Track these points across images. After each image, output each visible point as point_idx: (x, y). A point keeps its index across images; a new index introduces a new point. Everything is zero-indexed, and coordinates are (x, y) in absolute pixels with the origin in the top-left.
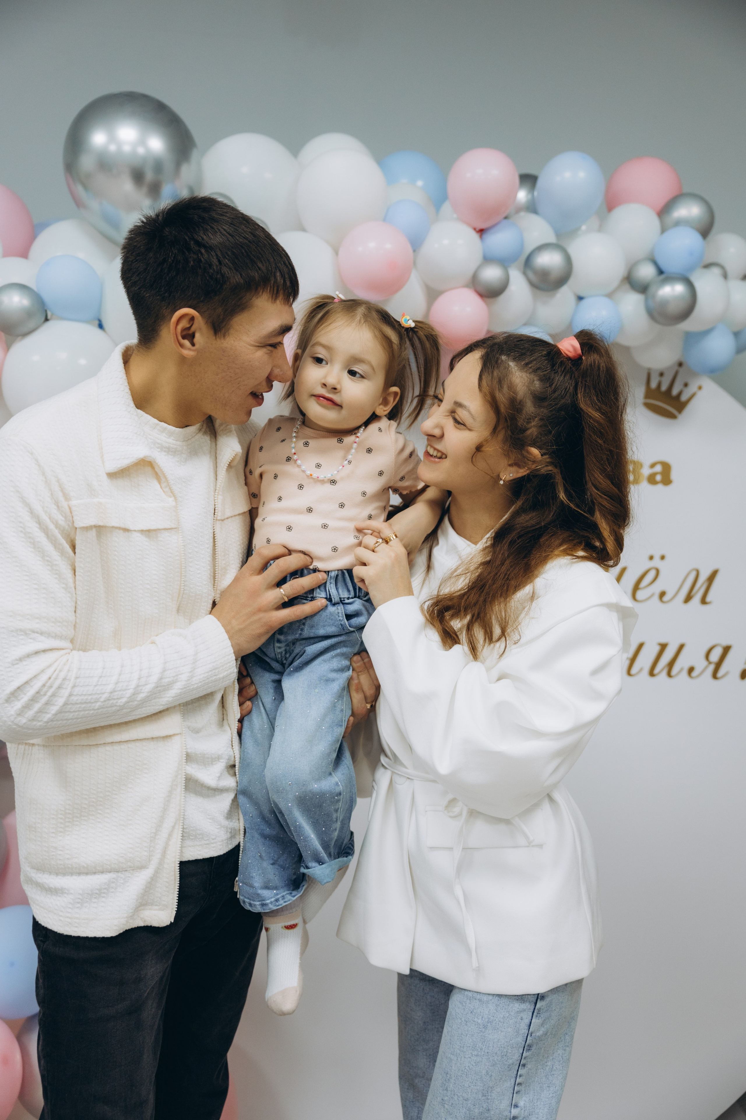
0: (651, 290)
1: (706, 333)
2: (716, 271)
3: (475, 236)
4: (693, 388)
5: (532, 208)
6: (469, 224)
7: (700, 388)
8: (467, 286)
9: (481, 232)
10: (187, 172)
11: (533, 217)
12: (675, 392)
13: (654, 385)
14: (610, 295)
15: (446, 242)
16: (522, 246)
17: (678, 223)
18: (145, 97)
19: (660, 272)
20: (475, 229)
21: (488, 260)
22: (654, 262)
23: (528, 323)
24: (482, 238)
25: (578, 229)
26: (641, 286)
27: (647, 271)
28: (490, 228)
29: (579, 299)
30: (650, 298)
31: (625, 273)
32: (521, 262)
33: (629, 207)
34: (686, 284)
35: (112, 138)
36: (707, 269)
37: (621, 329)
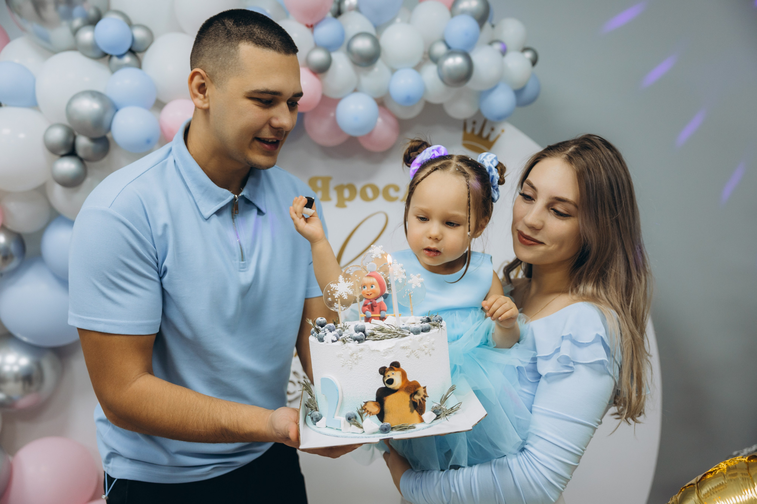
0: (440, 61)
2: (497, 47)
3: (307, 31)
4: (498, 131)
5: (356, 9)
7: (503, 131)
8: (304, 66)
9: (311, 27)
12: (485, 134)
13: (469, 130)
14: (418, 68)
16: (343, 34)
17: (462, 13)
19: (449, 47)
20: (307, 26)
22: (445, 42)
23: (356, 90)
24: (313, 32)
25: (391, 22)
26: (435, 60)
27: (440, 49)
28: (317, 24)
29: (393, 71)
30: (440, 68)
31: (425, 53)
32: (344, 47)
33: (428, 3)
34: (466, 56)
36: (490, 44)
37: (425, 91)
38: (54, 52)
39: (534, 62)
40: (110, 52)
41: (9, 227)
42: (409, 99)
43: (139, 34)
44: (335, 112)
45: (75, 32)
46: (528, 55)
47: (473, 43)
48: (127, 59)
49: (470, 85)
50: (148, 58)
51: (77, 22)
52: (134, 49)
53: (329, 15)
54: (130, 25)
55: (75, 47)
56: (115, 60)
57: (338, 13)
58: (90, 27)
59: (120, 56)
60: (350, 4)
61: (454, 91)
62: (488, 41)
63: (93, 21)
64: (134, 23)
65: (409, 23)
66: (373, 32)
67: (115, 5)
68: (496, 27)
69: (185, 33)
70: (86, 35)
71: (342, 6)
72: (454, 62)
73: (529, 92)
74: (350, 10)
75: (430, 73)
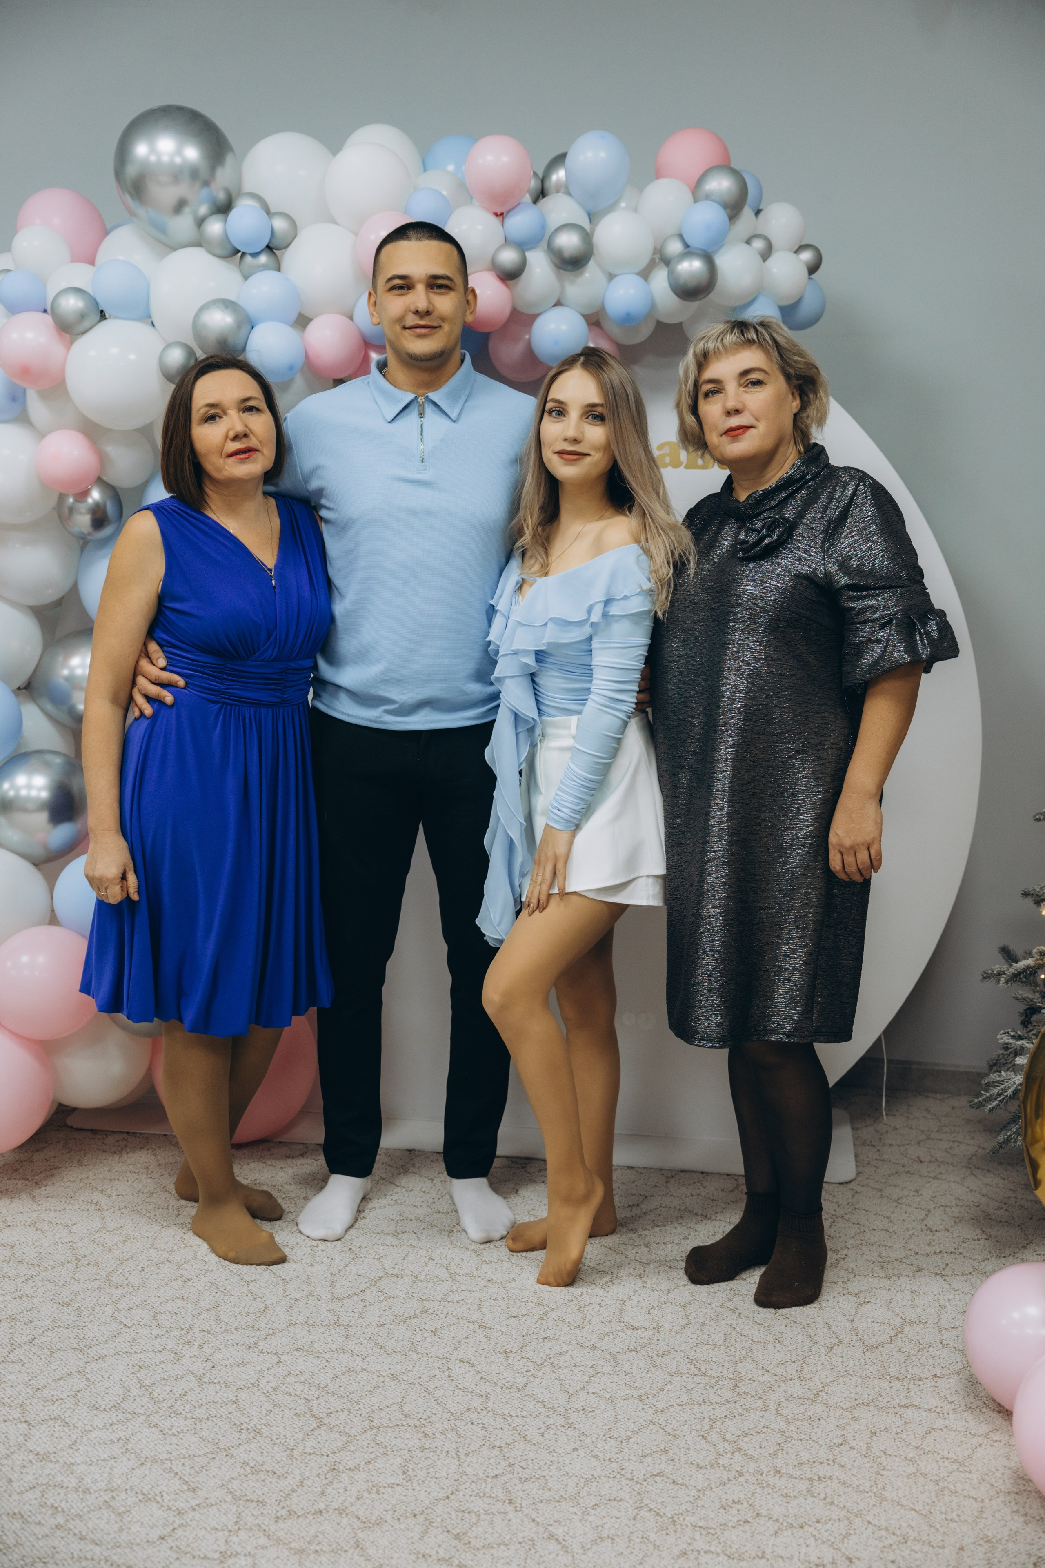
0: (673, 264)
2: (758, 244)
3: (496, 221)
5: (566, 189)
6: (486, 209)
8: (489, 270)
9: (500, 215)
10: (224, 176)
11: (566, 198)
14: (645, 274)
16: (543, 226)
17: (708, 197)
18: (180, 109)
19: (687, 246)
20: (496, 214)
21: (508, 242)
22: (681, 237)
23: (558, 304)
24: (503, 223)
25: (611, 208)
26: (667, 262)
27: (675, 247)
28: (508, 212)
29: (611, 277)
30: (671, 273)
31: (655, 250)
32: (544, 244)
33: (663, 181)
34: (709, 259)
35: (153, 150)
36: (748, 242)
37: (653, 306)
38: (174, 248)
39: (813, 269)
40: (242, 250)
41: (104, 478)
42: (630, 317)
43: (279, 224)
44: (529, 332)
45: (200, 222)
46: (807, 256)
47: (719, 241)
48: (263, 259)
50: (289, 257)
51: (203, 210)
52: (271, 245)
53: (528, 198)
55: (198, 243)
56: (248, 259)
57: (541, 194)
58: (220, 216)
59: (255, 255)
60: (558, 181)
61: (693, 306)
62: (746, 236)
63: (224, 208)
64: (273, 210)
65: (636, 210)
66: (586, 224)
67: (249, 186)
68: (762, 214)
69: (338, 224)
70: (215, 227)
71: (547, 184)
72: (691, 267)
73: (807, 308)
74: (557, 192)
75: (660, 280)
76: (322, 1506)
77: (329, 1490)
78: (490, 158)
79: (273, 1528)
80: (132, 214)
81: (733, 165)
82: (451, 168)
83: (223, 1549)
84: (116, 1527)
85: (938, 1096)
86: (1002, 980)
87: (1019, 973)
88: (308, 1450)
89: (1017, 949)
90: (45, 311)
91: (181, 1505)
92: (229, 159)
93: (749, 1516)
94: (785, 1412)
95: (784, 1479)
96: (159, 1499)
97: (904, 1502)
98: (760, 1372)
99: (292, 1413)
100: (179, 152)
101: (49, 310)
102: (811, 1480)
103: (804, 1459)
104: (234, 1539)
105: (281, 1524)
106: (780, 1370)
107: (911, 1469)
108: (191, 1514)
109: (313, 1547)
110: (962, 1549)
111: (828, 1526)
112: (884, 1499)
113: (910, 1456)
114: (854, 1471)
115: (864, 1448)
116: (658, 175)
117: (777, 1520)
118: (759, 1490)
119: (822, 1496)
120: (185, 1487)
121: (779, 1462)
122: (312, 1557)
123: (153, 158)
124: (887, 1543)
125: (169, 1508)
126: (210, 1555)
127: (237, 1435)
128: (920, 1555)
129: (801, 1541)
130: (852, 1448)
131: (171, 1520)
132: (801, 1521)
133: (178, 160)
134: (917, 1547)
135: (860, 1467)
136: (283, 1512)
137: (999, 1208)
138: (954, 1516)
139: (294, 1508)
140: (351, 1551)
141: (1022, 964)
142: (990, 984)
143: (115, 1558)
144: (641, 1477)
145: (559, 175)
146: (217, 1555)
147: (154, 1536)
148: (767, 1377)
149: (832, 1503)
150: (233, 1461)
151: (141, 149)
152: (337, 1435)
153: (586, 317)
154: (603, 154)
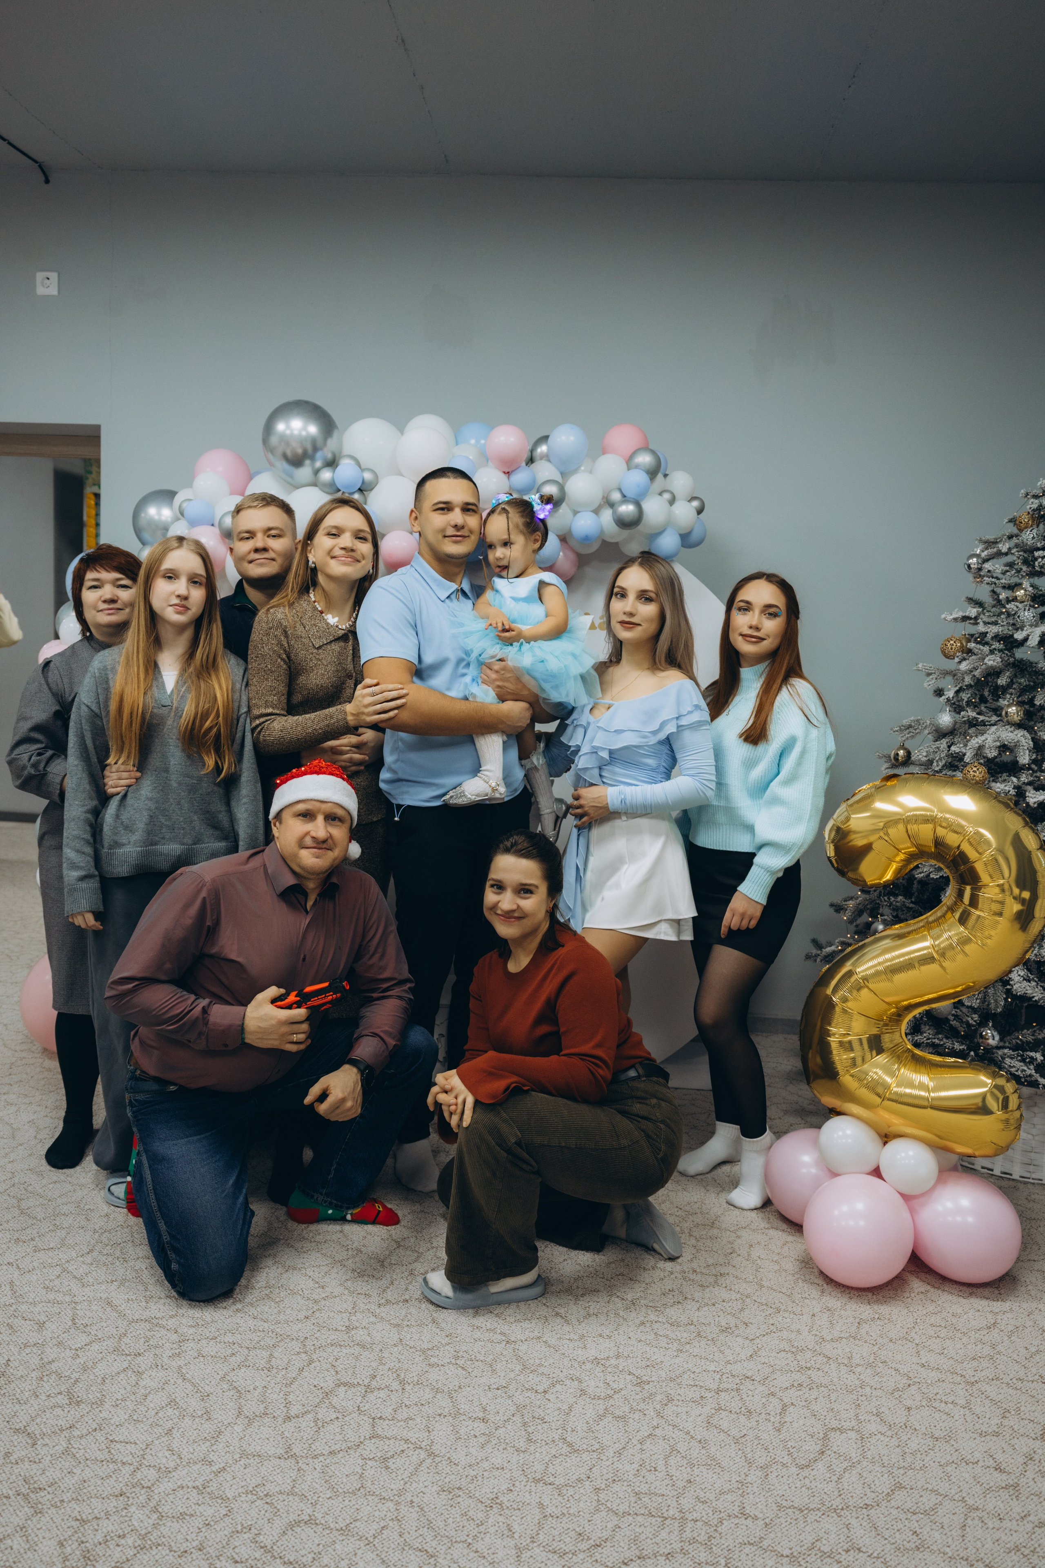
0: (615, 506)
1: (660, 534)
2: (667, 496)
3: (504, 477)
5: (546, 457)
6: (500, 470)
9: (508, 474)
10: (332, 444)
11: (548, 464)
14: (596, 511)
15: (485, 480)
16: (534, 481)
17: (637, 467)
18: (307, 403)
19: (624, 496)
20: (505, 472)
22: (620, 490)
24: (509, 478)
25: (575, 471)
26: (612, 505)
27: (616, 496)
28: (513, 471)
29: (575, 513)
30: (614, 512)
31: (603, 497)
33: (608, 456)
34: (638, 504)
35: (288, 427)
36: (660, 494)
37: (602, 532)
38: (297, 487)
39: (700, 511)
42: (586, 539)
43: (368, 475)
45: (316, 472)
46: (696, 504)
47: (644, 494)
49: (640, 527)
50: (373, 496)
51: (318, 464)
52: (362, 488)
53: (524, 464)
54: (360, 467)
55: (314, 484)
57: (531, 460)
58: (330, 469)
60: (542, 453)
61: (626, 533)
62: (659, 490)
63: (332, 463)
64: (363, 467)
65: (591, 472)
66: (560, 479)
67: (346, 450)
68: (668, 478)
69: (403, 476)
70: (326, 475)
71: (534, 454)
72: (627, 509)
73: (695, 536)
74: (541, 459)
75: (607, 516)
76: (407, 1297)
77: (410, 1287)
78: (502, 438)
79: (378, 1311)
80: (271, 464)
81: (650, 447)
82: (473, 442)
83: (347, 1324)
84: (276, 1311)
85: (764, 1034)
86: (818, 960)
87: (829, 955)
88: (393, 1262)
89: (822, 941)
90: (213, 525)
91: (317, 1297)
92: (336, 434)
93: (680, 1299)
94: (694, 1234)
95: (699, 1276)
96: (300, 1292)
97: (775, 1288)
98: (676, 1210)
99: (379, 1239)
100: (305, 428)
101: (216, 523)
102: (716, 1276)
103: (710, 1263)
104: (353, 1318)
105: (382, 1308)
106: (688, 1208)
107: (777, 1267)
108: (323, 1303)
109: (405, 1323)
110: (813, 1315)
111: (730, 1304)
112: (762, 1286)
113: (775, 1259)
114: (742, 1269)
115: (746, 1255)
116: (604, 452)
117: (698, 1301)
118: (684, 1283)
119: (724, 1285)
120: (317, 1285)
121: (695, 1265)
122: (405, 1329)
123: (288, 432)
124: (767, 1313)
125: (309, 1299)
126: (340, 1328)
127: (346, 1253)
128: (788, 1320)
129: (715, 1313)
130: (739, 1255)
131: (311, 1306)
132: (713, 1301)
133: (304, 433)
134: (786, 1315)
135: (745, 1267)
136: (383, 1301)
137: (810, 1104)
138: (806, 1295)
139: (389, 1298)
140: (430, 1325)
141: (829, 949)
142: (809, 963)
143: (278, 1330)
144: (609, 1276)
145: (543, 449)
146: (344, 1328)
147: (301, 1316)
148: (680, 1213)
149: (731, 1290)
150: (345, 1269)
151: (281, 427)
152: (411, 1253)
153: (558, 536)
154: (572, 438)
